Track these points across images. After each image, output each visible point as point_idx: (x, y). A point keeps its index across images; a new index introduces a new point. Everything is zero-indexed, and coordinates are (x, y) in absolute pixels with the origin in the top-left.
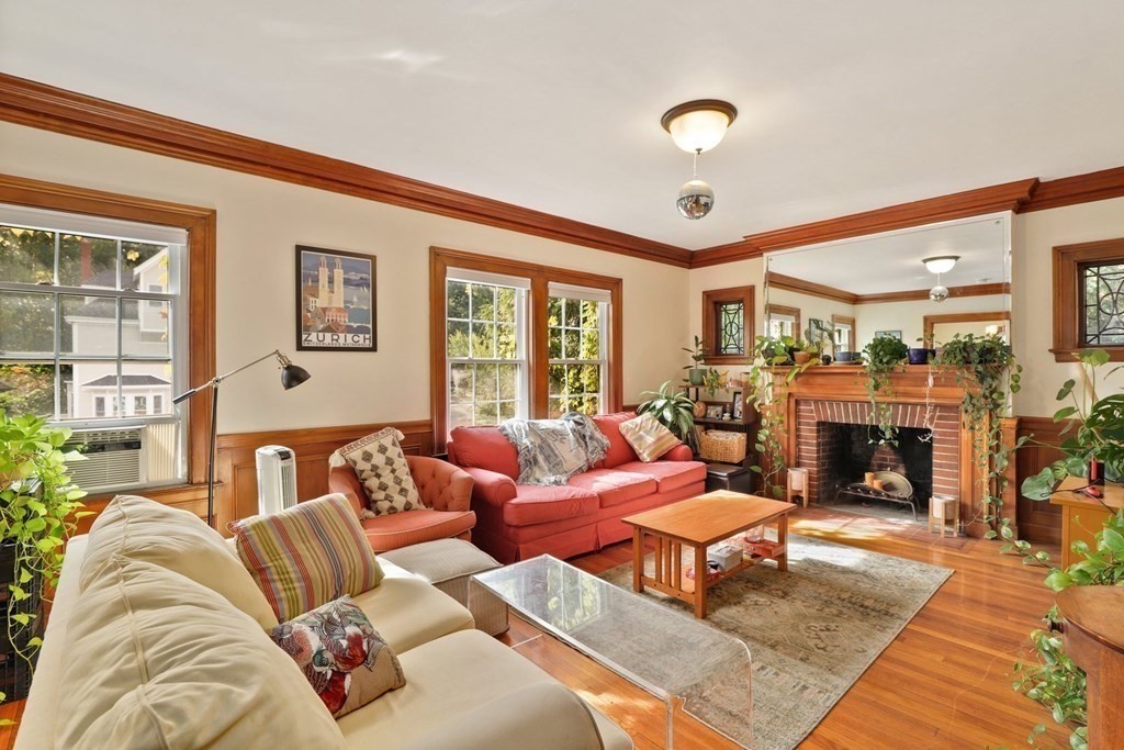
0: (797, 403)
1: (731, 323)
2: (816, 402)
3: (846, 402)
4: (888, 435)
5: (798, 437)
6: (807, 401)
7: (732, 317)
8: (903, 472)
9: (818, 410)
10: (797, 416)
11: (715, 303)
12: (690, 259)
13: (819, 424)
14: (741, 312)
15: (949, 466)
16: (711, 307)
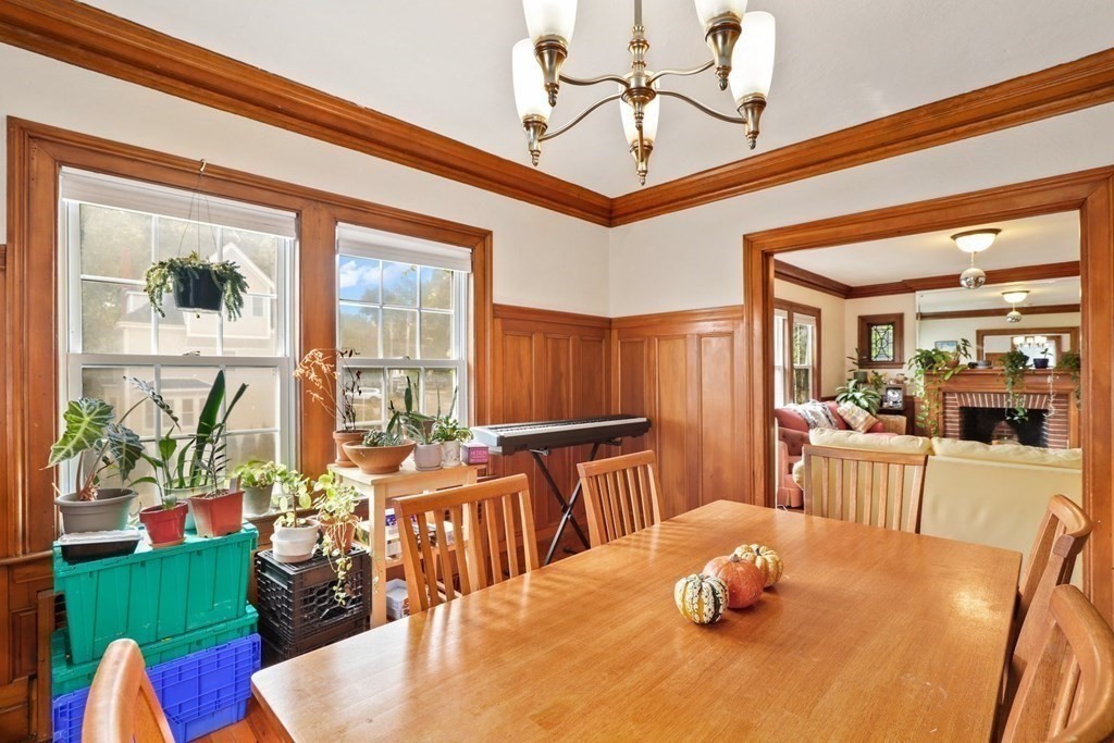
0: (944, 394)
1: (882, 339)
2: (959, 393)
3: (983, 394)
4: (1021, 413)
5: (945, 417)
6: (952, 393)
7: (882, 334)
8: (1016, 439)
9: (960, 399)
10: (944, 404)
11: (867, 324)
12: (848, 292)
13: (961, 408)
14: (891, 331)
15: (1061, 433)
16: (865, 327)
